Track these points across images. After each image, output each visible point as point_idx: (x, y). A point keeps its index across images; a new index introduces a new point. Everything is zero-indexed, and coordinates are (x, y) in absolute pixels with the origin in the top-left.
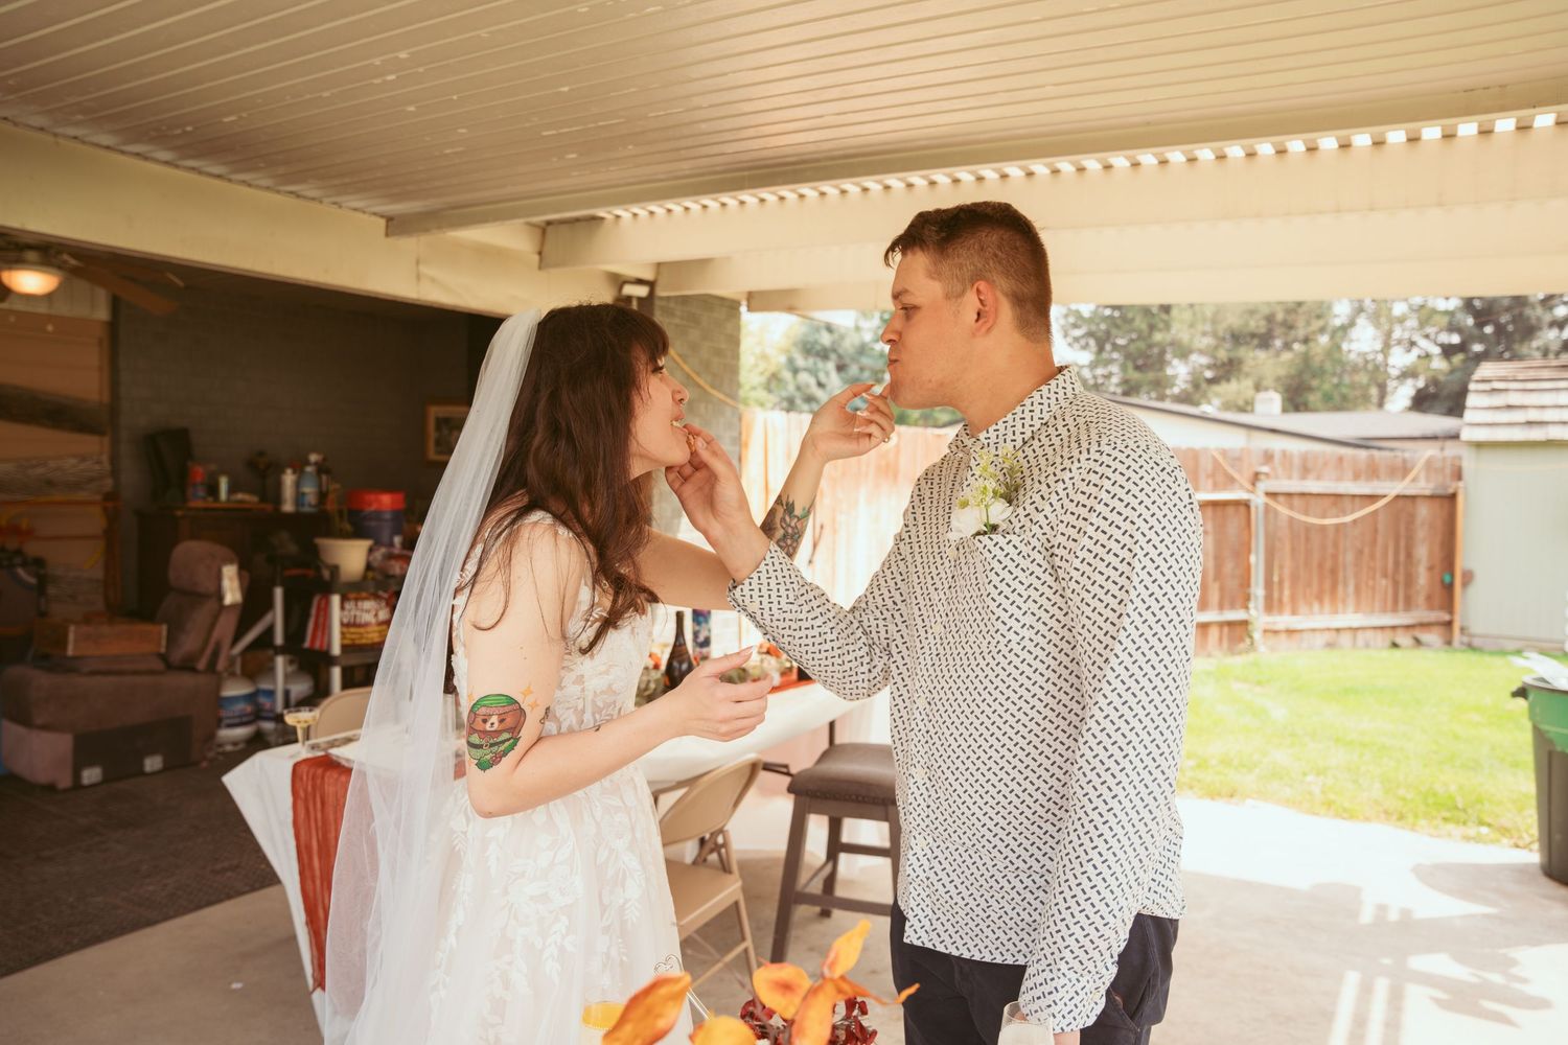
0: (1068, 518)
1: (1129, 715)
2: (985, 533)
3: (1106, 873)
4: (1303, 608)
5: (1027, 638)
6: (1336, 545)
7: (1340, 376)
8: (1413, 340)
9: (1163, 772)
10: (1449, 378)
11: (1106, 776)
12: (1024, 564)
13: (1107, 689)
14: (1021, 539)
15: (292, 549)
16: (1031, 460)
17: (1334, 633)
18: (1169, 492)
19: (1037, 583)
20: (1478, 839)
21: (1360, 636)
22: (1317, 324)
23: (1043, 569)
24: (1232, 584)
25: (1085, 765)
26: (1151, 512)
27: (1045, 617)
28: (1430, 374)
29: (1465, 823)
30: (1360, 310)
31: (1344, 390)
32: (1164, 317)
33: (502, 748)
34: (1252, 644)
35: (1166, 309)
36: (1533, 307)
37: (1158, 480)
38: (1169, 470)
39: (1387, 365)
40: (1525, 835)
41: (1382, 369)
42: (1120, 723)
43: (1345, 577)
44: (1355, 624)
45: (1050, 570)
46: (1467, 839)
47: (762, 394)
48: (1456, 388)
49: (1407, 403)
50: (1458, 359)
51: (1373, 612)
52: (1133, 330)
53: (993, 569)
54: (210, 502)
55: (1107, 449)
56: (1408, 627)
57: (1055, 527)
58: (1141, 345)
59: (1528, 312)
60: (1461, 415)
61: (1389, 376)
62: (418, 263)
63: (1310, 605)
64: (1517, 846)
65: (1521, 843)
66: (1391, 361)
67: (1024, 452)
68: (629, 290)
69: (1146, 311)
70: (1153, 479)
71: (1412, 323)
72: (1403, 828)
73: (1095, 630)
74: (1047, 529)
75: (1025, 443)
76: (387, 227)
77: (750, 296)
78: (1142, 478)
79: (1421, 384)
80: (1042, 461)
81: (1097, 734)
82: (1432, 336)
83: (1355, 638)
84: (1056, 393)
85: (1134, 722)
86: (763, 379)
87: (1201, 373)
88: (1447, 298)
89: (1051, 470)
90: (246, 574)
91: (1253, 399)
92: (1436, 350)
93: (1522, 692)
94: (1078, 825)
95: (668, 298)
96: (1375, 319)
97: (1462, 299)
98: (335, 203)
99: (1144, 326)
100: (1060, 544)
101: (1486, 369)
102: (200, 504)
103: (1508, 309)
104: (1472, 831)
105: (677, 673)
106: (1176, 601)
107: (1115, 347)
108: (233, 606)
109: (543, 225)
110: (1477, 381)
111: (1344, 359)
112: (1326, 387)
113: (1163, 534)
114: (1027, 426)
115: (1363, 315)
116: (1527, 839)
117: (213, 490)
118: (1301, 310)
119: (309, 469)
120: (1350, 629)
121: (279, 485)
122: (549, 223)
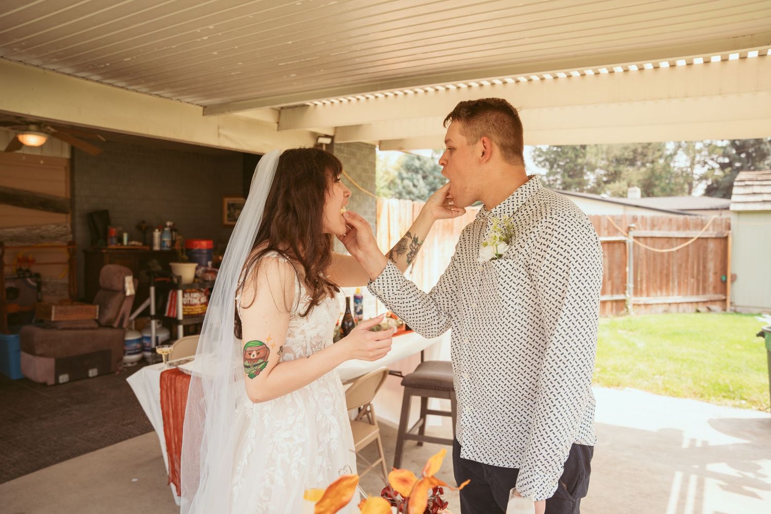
0: (537, 251)
1: (567, 347)
2: (496, 259)
3: (558, 424)
4: (652, 293)
5: (518, 310)
6: (668, 262)
7: (670, 180)
8: (706, 161)
9: (585, 375)
10: (724, 179)
11: (557, 377)
12: (516, 273)
13: (557, 334)
14: (514, 261)
15: (159, 268)
16: (518, 222)
17: (668, 306)
18: (586, 237)
19: (522, 283)
20: (740, 407)
21: (681, 306)
22: (658, 154)
23: (525, 276)
24: (617, 282)
25: (546, 371)
26: (577, 247)
27: (526, 299)
28: (714, 178)
29: (734, 399)
30: (679, 146)
31: (672, 186)
32: (583, 151)
33: (260, 367)
34: (628, 311)
35: (584, 147)
36: (765, 144)
37: (581, 231)
38: (586, 226)
39: (693, 173)
40: (764, 404)
41: (690, 175)
42: (564, 351)
43: (673, 278)
44: (678, 301)
45: (528, 276)
46: (735, 406)
47: (386, 191)
48: (727, 184)
49: (703, 192)
50: (728, 170)
51: (687, 295)
52: (567, 158)
53: (500, 276)
54: (119, 246)
55: (555, 217)
56: (704, 302)
57: (530, 255)
58: (572, 165)
59: (763, 146)
60: (729, 198)
61: (694, 179)
62: (218, 128)
63: (656, 292)
64: (760, 410)
65: (762, 408)
66: (695, 171)
67: (514, 218)
68: (321, 140)
69: (574, 148)
70: (578, 231)
71: (705, 153)
72: (703, 401)
73: (551, 305)
74: (526, 256)
75: (514, 213)
76: (204, 111)
77: (381, 143)
78: (572, 230)
79: (710, 182)
80: (524, 223)
81: (552, 356)
82: (715, 159)
83: (678, 308)
84: (529, 189)
85: (570, 350)
86: (386, 183)
87: (602, 178)
88: (722, 140)
89: (528, 227)
90: (136, 280)
91: (627, 191)
92: (717, 166)
93: (762, 334)
94: (543, 400)
95: (340, 144)
96: (687, 151)
97: (730, 140)
98: (178, 100)
99: (573, 156)
100: (533, 264)
101: (742, 175)
102: (113, 246)
103: (753, 146)
104: (737, 402)
105: (347, 327)
106: (590, 290)
107: (559, 166)
108: (130, 296)
109: (279, 109)
110: (738, 181)
111: (672, 170)
112: (663, 184)
113: (584, 258)
114: (515, 205)
115: (681, 149)
116: (765, 407)
117: (120, 240)
118: (650, 147)
119: (166, 229)
120: (676, 303)
121: (152, 237)
122: (282, 108)
